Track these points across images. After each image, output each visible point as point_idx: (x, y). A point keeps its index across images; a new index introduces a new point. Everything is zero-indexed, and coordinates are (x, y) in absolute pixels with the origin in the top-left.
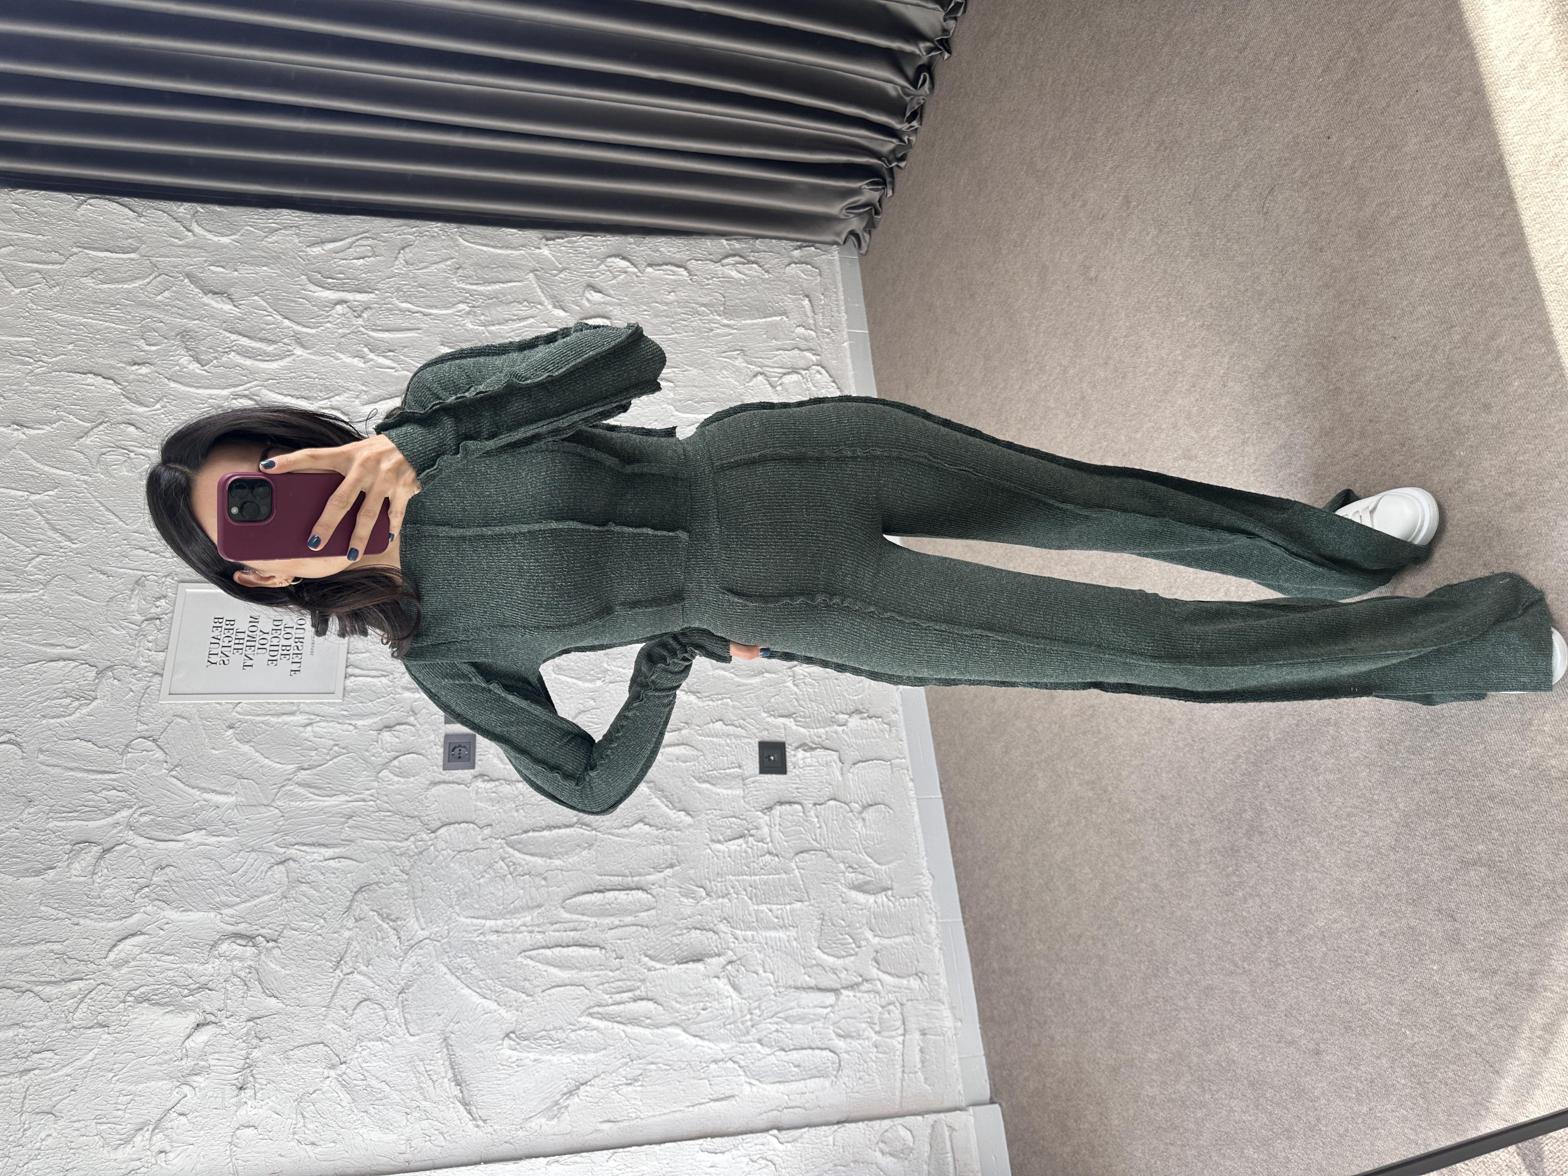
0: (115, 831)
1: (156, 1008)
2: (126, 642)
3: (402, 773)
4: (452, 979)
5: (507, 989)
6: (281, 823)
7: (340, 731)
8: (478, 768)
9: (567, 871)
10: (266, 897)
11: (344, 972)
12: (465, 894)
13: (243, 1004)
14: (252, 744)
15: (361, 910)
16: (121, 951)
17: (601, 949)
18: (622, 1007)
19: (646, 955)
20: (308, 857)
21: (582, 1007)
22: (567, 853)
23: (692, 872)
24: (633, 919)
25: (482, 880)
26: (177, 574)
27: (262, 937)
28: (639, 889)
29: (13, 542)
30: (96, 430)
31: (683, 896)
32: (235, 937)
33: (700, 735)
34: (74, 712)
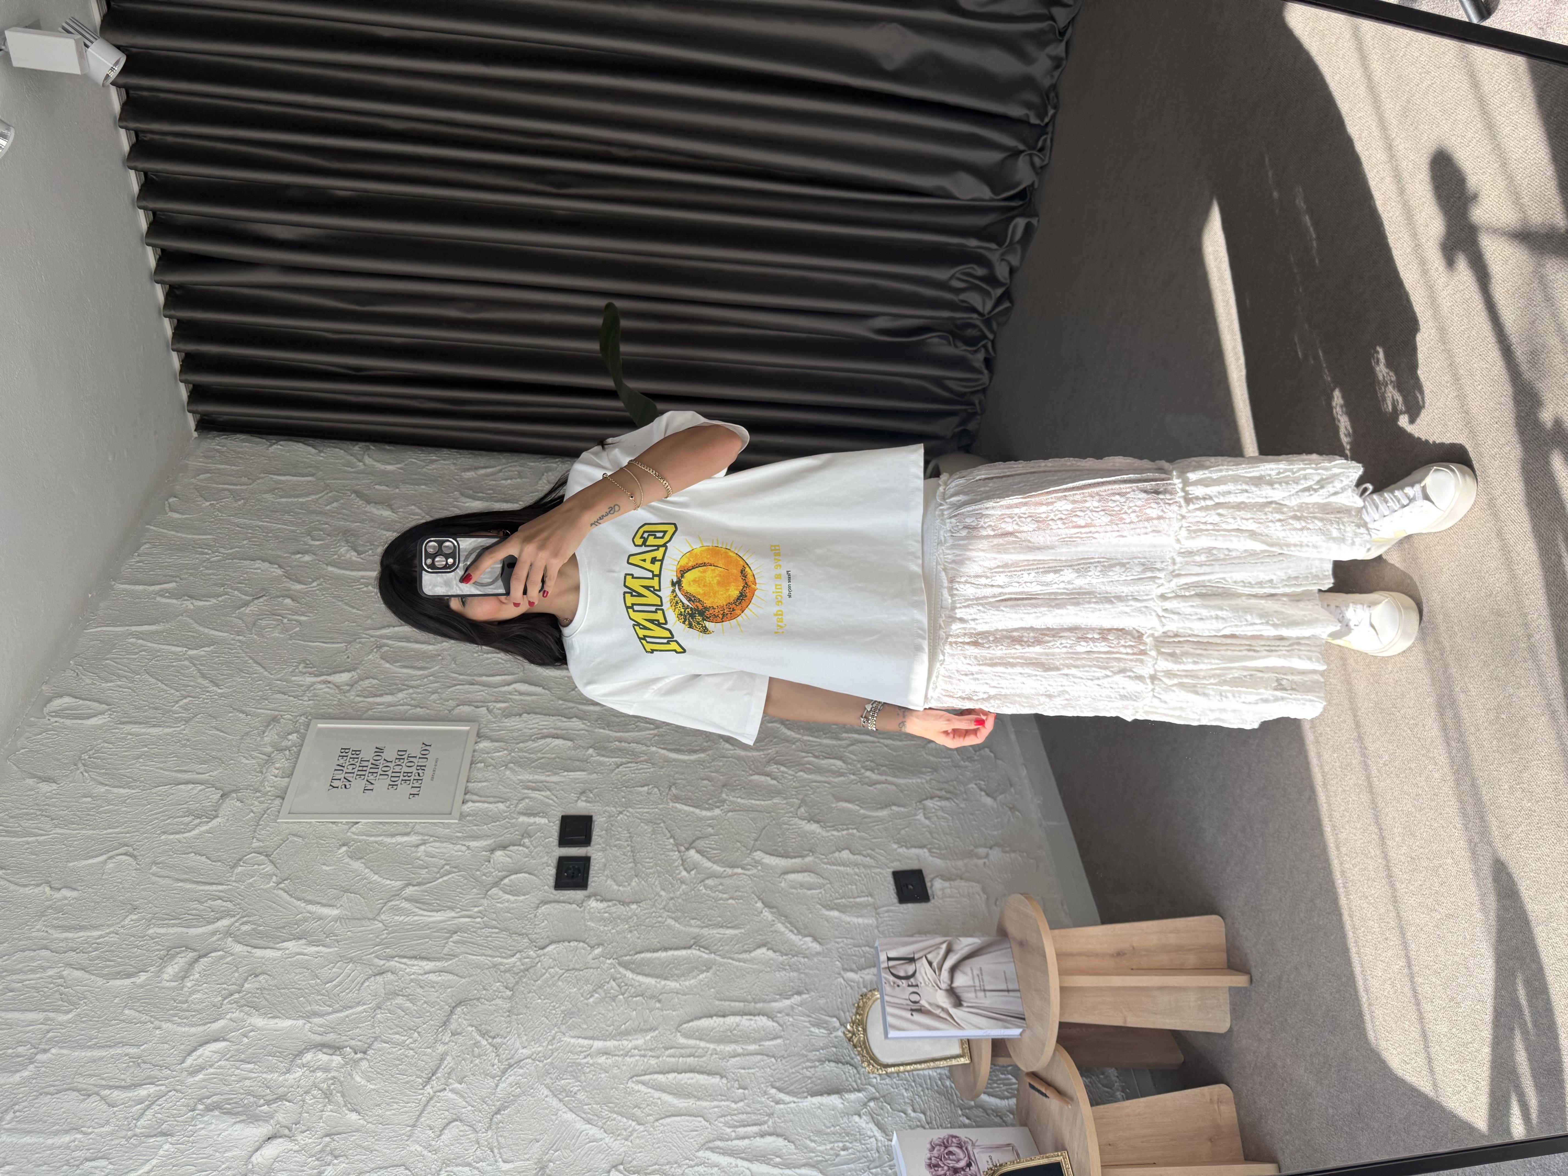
0: (215, 938)
1: (225, 1118)
2: (255, 770)
3: (512, 891)
4: (555, 1102)
5: (615, 1116)
6: (383, 937)
7: (453, 852)
8: (590, 889)
9: (684, 995)
10: (360, 1009)
11: (435, 1089)
12: (572, 1013)
13: (321, 1118)
14: (363, 861)
15: (459, 1024)
16: (200, 1056)
17: (722, 1077)
18: (747, 1141)
19: (773, 1087)
20: (408, 970)
21: (701, 1140)
22: (683, 975)
23: (822, 1001)
24: (757, 1047)
25: (591, 1000)
26: (311, 714)
27: (351, 1048)
28: (763, 1015)
29: (165, 688)
30: (256, 602)
31: (813, 1026)
32: (322, 1046)
33: (825, 864)
34: (193, 829)
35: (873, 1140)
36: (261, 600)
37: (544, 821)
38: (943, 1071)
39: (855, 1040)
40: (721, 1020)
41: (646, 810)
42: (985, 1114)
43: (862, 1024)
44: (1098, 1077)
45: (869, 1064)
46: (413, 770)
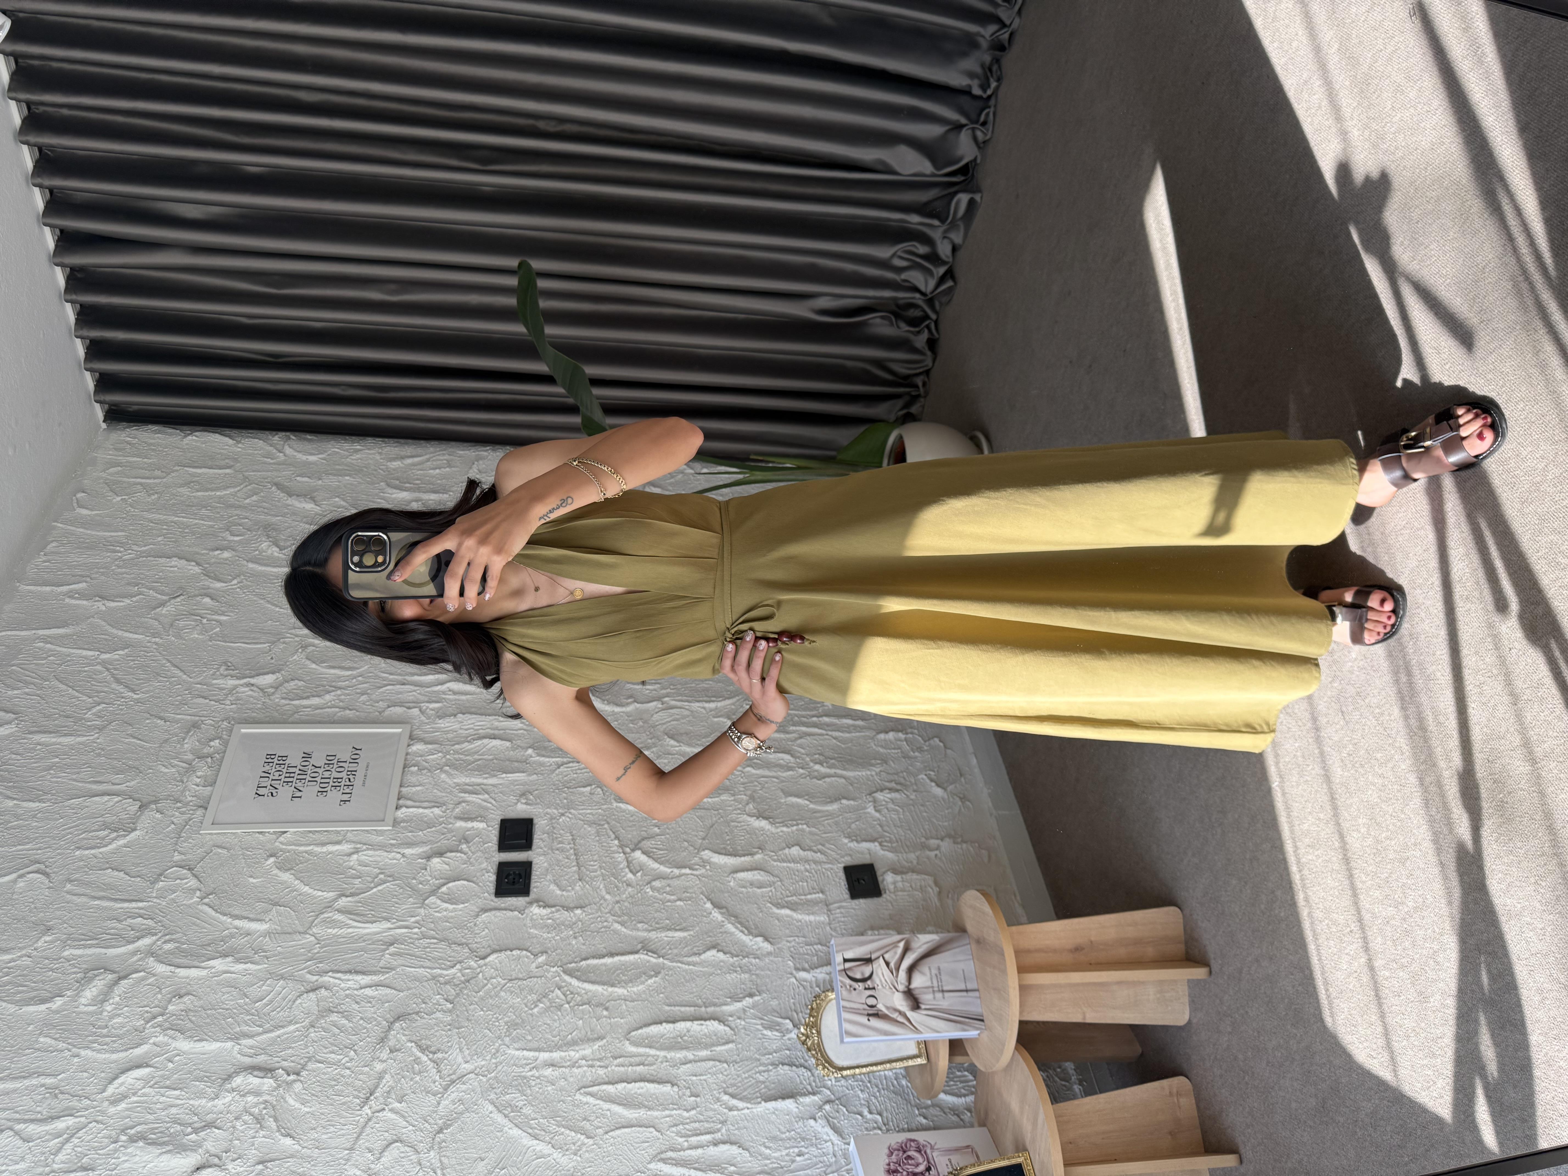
0: (135, 959)
1: (151, 1148)
2: (175, 779)
3: (451, 899)
4: (499, 1118)
5: (563, 1130)
6: (316, 951)
7: (387, 860)
8: (532, 895)
9: (633, 1001)
10: (292, 1028)
11: (373, 1110)
12: (517, 1024)
13: (253, 1145)
14: (293, 872)
15: (398, 1041)
16: (121, 1085)
17: (673, 1085)
18: (700, 1151)
19: (726, 1093)
20: (343, 985)
21: (651, 1151)
22: (631, 981)
23: (774, 1003)
24: (709, 1053)
25: (536, 1010)
26: (234, 719)
27: (283, 1069)
28: (714, 1020)
29: (77, 694)
30: (172, 601)
31: (766, 1028)
32: (253, 1069)
33: (775, 861)
34: (110, 844)
35: (829, 1144)
36: (178, 599)
37: (482, 825)
38: (898, 1071)
39: (809, 1044)
40: (671, 1025)
41: (589, 811)
42: (942, 1114)
43: (816, 1026)
44: (1055, 1070)
45: (824, 1067)
46: (343, 775)
